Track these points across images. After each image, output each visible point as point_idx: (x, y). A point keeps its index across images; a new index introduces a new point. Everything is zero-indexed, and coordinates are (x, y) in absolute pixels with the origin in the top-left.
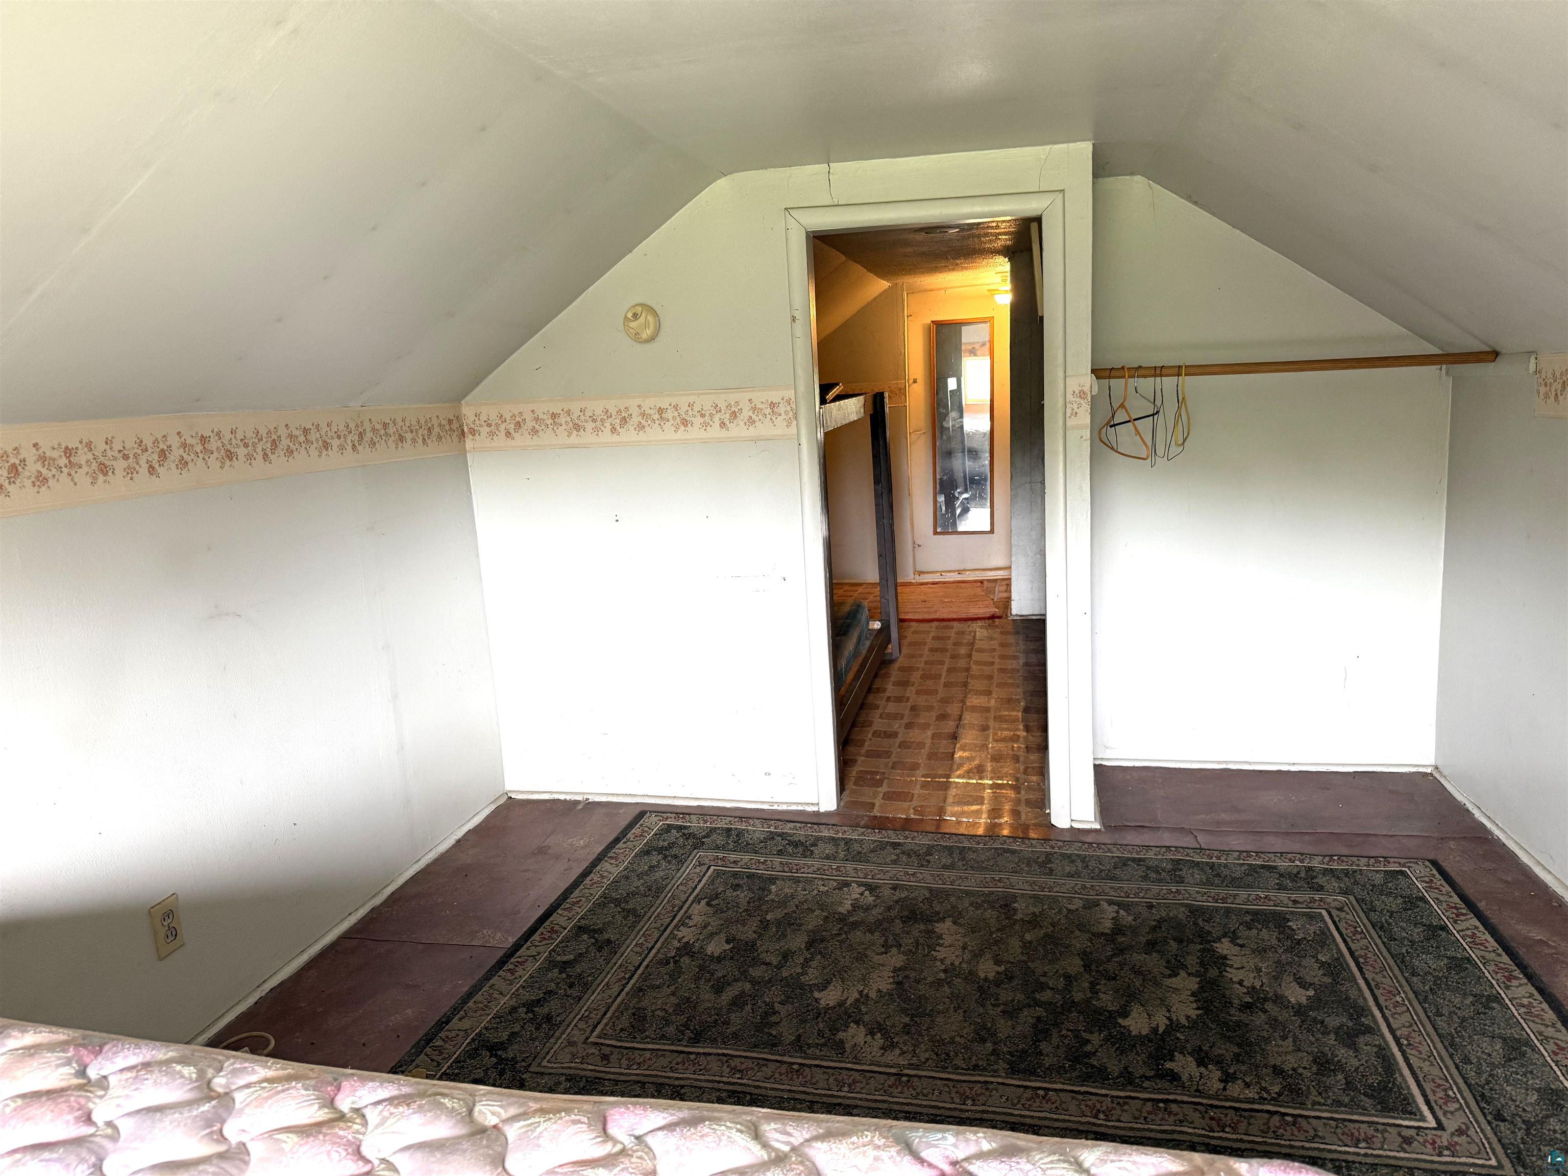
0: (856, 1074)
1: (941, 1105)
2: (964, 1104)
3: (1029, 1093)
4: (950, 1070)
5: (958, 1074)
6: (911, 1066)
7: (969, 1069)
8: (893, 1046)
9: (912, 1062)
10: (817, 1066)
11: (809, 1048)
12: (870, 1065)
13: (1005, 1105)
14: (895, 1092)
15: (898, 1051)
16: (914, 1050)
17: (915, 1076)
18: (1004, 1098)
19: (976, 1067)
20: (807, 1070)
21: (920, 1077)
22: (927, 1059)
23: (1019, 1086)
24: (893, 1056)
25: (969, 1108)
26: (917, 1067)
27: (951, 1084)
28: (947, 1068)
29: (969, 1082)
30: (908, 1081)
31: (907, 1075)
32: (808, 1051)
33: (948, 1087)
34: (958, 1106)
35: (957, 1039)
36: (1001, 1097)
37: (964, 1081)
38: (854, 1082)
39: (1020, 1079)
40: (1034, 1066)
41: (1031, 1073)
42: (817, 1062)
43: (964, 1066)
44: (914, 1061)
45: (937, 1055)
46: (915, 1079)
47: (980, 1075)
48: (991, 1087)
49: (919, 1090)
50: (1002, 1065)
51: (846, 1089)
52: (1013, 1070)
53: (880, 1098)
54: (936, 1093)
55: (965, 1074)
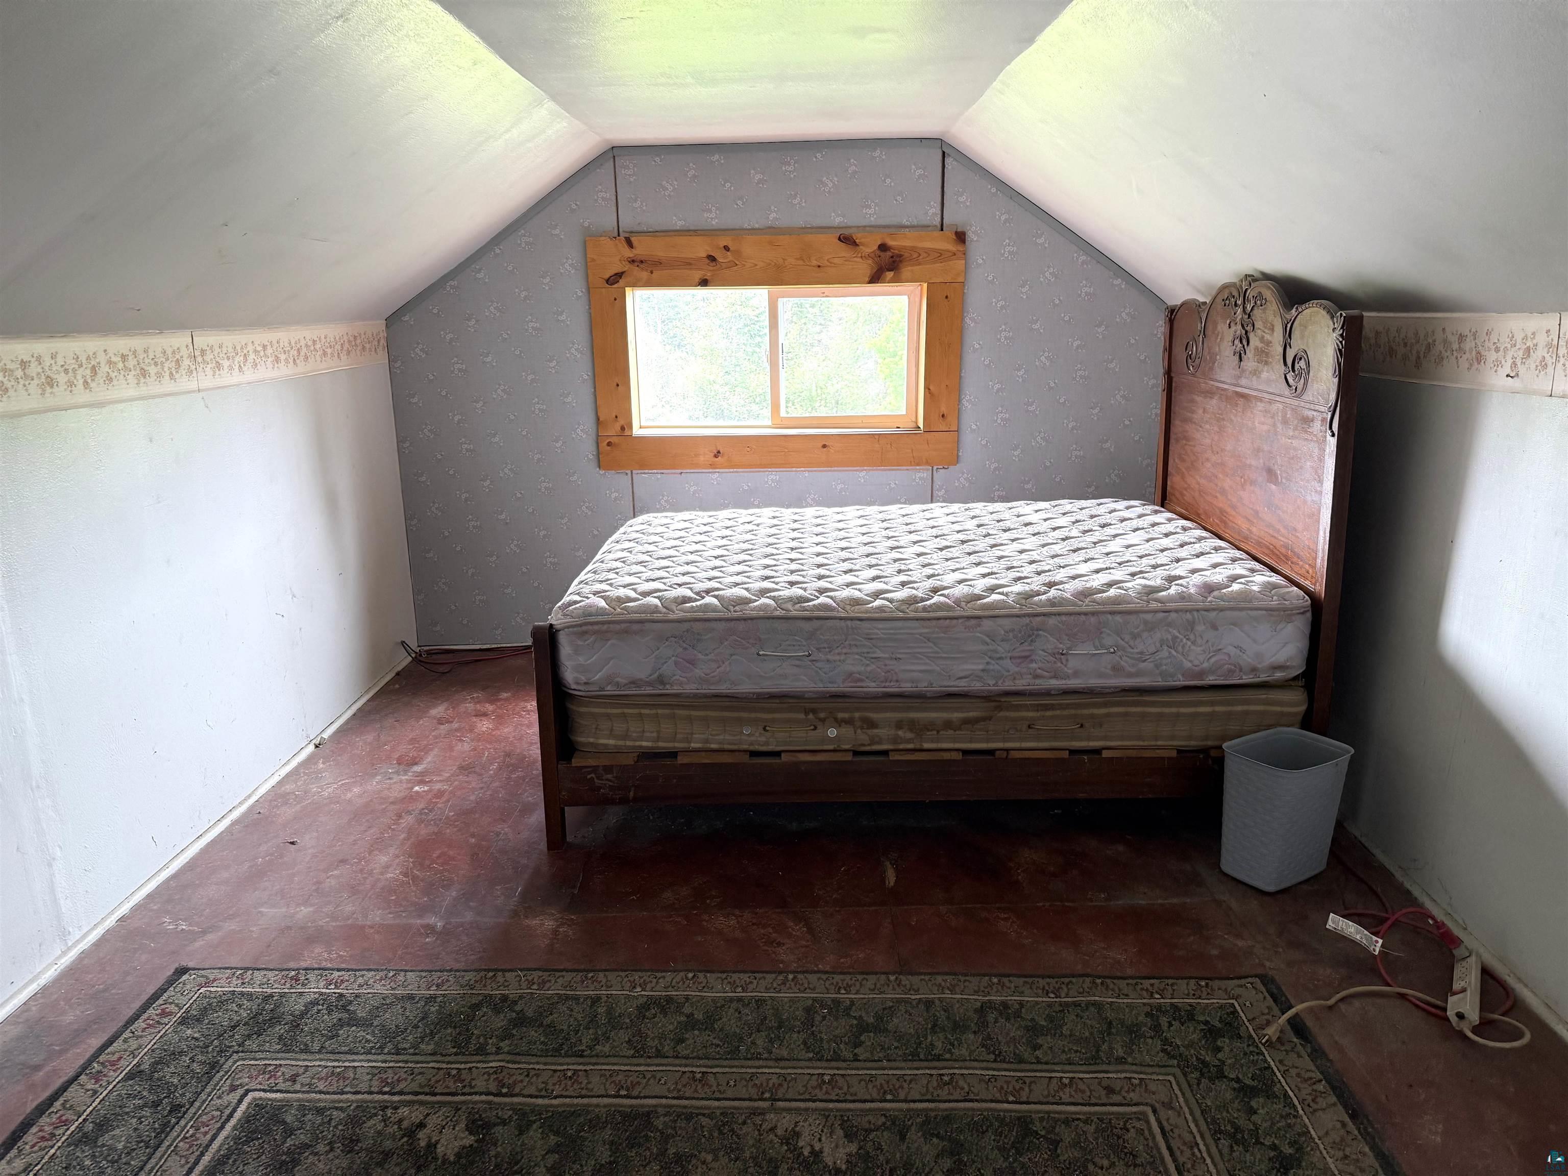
0: (820, 1095)
1: (727, 1070)
2: (703, 1073)
3: (635, 1093)
4: (718, 1112)
5: (709, 1108)
6: (763, 1112)
7: (697, 1115)
8: (785, 1141)
9: (760, 1118)
10: (865, 1101)
11: (884, 1124)
12: (807, 1109)
13: (662, 1074)
14: (775, 1080)
15: (779, 1132)
16: (760, 1135)
17: (755, 1100)
18: (663, 1082)
19: (689, 1117)
20: (875, 1096)
21: (750, 1099)
22: (744, 1123)
23: (645, 1097)
24: (785, 1123)
25: (698, 1070)
26: (755, 1112)
27: (717, 1095)
28: (722, 1114)
29: (697, 1099)
30: (763, 1093)
31: (765, 1100)
32: (883, 1119)
33: (719, 1091)
34: (709, 1070)
35: (709, 1158)
36: (665, 1083)
37: (702, 1099)
38: (820, 1087)
39: (642, 1106)
40: (624, 1125)
41: (629, 1116)
42: (868, 1105)
43: (702, 1119)
44: (758, 1120)
45: (732, 1130)
46: (755, 1097)
47: (685, 1107)
48: (675, 1094)
49: (750, 1084)
50: (659, 1123)
51: (827, 1078)
52: (647, 1116)
53: (789, 1071)
54: (732, 1083)
55: (701, 1108)
